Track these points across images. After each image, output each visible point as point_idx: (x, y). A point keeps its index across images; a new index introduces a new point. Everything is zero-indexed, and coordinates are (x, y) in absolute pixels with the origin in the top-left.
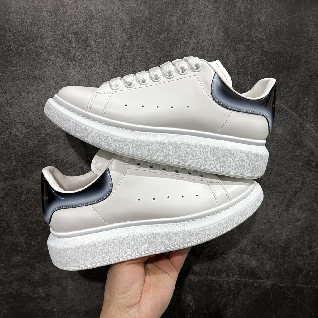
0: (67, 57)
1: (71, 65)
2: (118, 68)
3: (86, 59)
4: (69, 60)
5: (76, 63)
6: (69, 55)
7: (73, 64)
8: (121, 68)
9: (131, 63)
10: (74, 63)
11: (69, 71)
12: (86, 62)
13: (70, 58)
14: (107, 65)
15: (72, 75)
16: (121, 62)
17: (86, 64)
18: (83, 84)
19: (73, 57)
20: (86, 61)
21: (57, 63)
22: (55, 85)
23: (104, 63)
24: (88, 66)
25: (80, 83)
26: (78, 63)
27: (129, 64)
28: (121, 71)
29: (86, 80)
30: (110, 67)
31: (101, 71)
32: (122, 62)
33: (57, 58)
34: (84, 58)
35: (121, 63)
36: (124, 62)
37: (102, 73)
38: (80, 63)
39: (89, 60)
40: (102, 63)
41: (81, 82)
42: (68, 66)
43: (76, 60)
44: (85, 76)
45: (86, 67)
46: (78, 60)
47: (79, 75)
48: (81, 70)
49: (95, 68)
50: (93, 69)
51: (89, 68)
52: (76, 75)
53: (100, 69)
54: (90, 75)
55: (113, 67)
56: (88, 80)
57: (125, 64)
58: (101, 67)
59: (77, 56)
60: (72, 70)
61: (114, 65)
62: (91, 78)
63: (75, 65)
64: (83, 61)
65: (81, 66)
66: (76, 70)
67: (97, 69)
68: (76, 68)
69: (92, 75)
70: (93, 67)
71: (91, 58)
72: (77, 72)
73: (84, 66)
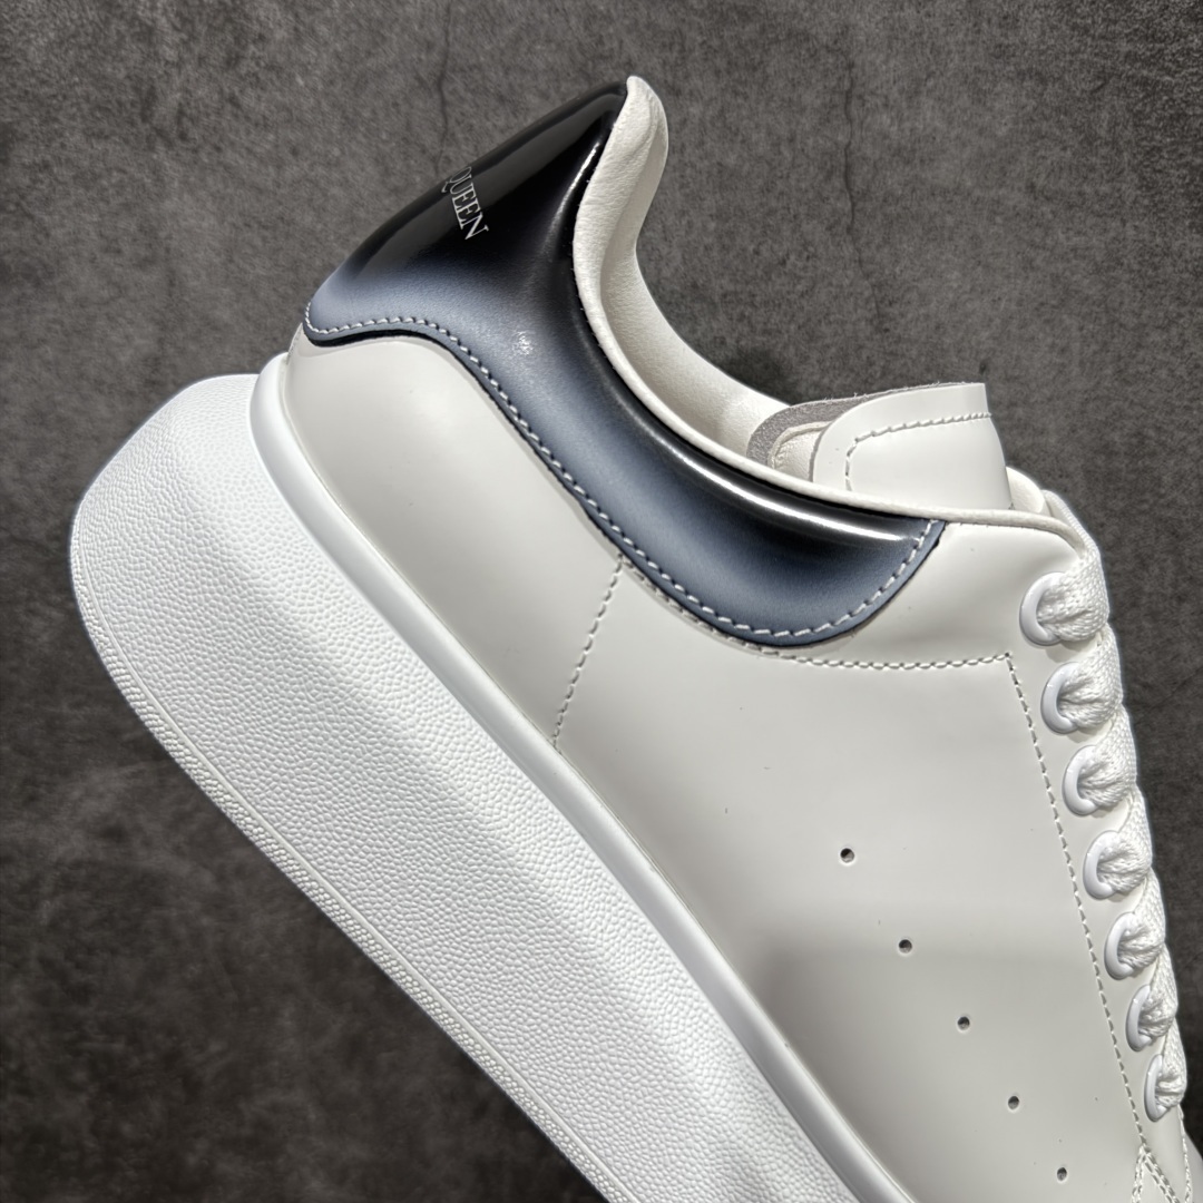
0: (144, 128)
1: (171, 168)
2: (430, 139)
3: (248, 118)
4: (159, 139)
5: (195, 151)
6: (152, 115)
7: (183, 164)
8: (446, 136)
9: (501, 99)
10: (187, 156)
11: (169, 205)
12: (252, 137)
13: (160, 132)
14: (365, 136)
15: (183, 224)
16: (444, 103)
17: (249, 151)
18: (248, 267)
19: (179, 122)
20: (248, 133)
21: (97, 171)
22: (105, 294)
23: (349, 124)
24: (261, 161)
25: (232, 267)
26: (208, 148)
27: (493, 102)
28: (450, 152)
29: (264, 239)
30: (384, 142)
31: (336, 175)
32: (449, 97)
33: (94, 141)
34: (236, 116)
35: (448, 109)
36: (462, 100)
37: (345, 184)
38: (218, 149)
39: (264, 125)
40: (335, 128)
41: (236, 258)
42: (159, 180)
43: (195, 133)
44: (254, 218)
45: (254, 164)
46: (207, 134)
47: (223, 222)
48: (226, 187)
49: (306, 165)
50: (291, 172)
51: (271, 170)
52: (205, 224)
53: (329, 164)
54: (280, 208)
55: (402, 143)
56: (275, 238)
57: (466, 107)
58: (336, 152)
59: (199, 112)
60: (179, 198)
61: (408, 126)
62: (289, 225)
63: (195, 163)
64: (232, 137)
65: (227, 168)
66: (202, 194)
67: (312, 166)
68: (202, 180)
69: (293, 210)
70: (290, 157)
71: (272, 108)
72: (209, 205)
73: (241, 162)
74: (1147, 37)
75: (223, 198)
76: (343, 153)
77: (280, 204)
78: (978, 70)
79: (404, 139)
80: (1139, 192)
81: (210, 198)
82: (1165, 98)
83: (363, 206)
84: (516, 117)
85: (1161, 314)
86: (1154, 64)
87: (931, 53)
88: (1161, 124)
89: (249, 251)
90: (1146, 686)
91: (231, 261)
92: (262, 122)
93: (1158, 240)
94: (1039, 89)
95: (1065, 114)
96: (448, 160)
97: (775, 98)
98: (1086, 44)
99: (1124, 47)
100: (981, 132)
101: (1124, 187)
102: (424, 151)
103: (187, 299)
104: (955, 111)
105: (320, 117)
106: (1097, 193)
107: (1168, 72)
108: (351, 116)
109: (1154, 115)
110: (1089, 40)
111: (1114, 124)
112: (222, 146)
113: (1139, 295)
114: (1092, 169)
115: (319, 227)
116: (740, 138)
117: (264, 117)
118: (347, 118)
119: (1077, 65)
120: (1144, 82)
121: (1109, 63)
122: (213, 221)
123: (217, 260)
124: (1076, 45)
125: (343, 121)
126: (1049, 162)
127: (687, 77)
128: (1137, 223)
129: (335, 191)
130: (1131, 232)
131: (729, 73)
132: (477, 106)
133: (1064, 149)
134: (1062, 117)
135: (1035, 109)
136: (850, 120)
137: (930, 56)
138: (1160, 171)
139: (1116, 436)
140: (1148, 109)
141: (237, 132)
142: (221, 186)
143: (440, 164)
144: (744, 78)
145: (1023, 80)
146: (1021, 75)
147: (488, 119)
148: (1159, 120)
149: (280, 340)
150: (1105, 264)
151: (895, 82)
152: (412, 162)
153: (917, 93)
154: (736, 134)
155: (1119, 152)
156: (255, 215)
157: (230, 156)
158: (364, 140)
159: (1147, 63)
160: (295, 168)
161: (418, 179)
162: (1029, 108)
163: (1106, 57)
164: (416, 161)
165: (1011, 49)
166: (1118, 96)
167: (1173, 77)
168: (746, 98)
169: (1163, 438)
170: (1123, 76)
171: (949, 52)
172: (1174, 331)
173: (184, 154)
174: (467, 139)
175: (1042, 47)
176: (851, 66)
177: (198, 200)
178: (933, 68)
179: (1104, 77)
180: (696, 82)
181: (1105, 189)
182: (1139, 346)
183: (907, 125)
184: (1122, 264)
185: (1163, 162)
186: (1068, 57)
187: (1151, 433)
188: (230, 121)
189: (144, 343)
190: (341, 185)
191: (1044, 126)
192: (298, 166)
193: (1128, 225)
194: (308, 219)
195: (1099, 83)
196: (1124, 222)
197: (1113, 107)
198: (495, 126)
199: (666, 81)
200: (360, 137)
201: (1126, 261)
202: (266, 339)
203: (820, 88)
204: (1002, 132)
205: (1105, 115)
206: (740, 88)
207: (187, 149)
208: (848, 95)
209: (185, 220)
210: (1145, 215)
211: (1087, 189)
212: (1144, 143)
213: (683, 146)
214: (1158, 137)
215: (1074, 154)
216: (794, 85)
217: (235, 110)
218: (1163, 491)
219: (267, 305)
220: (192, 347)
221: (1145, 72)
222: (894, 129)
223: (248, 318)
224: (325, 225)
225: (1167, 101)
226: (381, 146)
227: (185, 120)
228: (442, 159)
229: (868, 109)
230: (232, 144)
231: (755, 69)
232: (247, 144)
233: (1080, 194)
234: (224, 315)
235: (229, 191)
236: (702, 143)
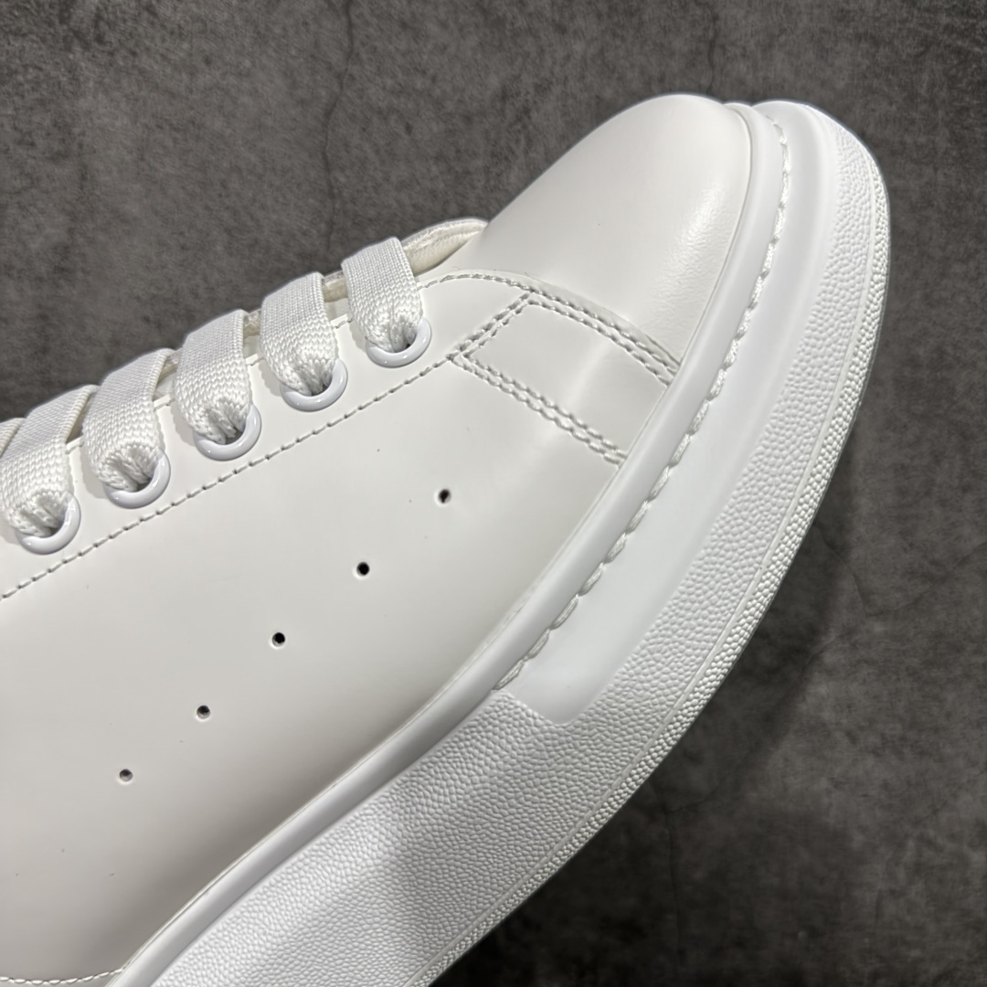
0: (62, 29)
1: (88, 70)
2: (336, 57)
3: (163, 26)
4: (76, 41)
5: (111, 54)
6: (69, 17)
7: (99, 65)
8: (351, 55)
9: (404, 25)
10: (104, 59)
11: (83, 104)
12: (167, 44)
13: (77, 34)
14: (275, 51)
15: (97, 122)
16: (351, 25)
17: (164, 57)
18: (158, 166)
19: (96, 26)
20: (163, 40)
21: (13, 66)
22: (17, 184)
23: (261, 38)
24: (175, 67)
25: (143, 165)
26: (124, 52)
27: (396, 28)
28: (355, 70)
29: (175, 141)
30: (293, 57)
31: (246, 85)
32: (355, 20)
33: (11, 37)
34: (152, 24)
35: (354, 32)
36: (367, 23)
37: (255, 94)
38: (134, 54)
39: (179, 34)
40: (247, 42)
41: (147, 157)
42: (74, 79)
43: (111, 37)
44: (166, 120)
45: (169, 70)
46: (123, 38)
47: (136, 122)
48: (140, 90)
49: (217, 74)
50: (204, 79)
51: (184, 76)
52: (118, 124)
53: (240, 74)
54: (192, 113)
55: (310, 59)
56: (186, 140)
57: (371, 30)
58: (247, 63)
59: (117, 17)
60: (94, 97)
61: (316, 45)
62: (199, 128)
63: (111, 65)
64: (147, 43)
65: (142, 72)
66: (117, 94)
67: (224, 75)
68: (118, 82)
69: (204, 115)
70: (203, 66)
71: (188, 18)
72: (123, 105)
73: (156, 67)
74: (962, 13)
75: (137, 100)
76: (254, 64)
77: (192, 108)
78: (823, 31)
79: (312, 56)
80: (949, 145)
81: (125, 99)
82: (974, 66)
83: (270, 114)
84: (417, 43)
85: (962, 249)
86: (967, 36)
87: (784, 12)
88: (970, 88)
89: (161, 151)
90: (934, 563)
91: (142, 159)
92: (177, 31)
93: (963, 186)
94: (873, 51)
95: (893, 74)
96: (352, 77)
97: (649, 42)
98: (913, 16)
99: (944, 19)
100: (823, 84)
101: (937, 139)
102: (330, 68)
103: (98, 193)
104: (802, 65)
105: (233, 30)
106: (915, 143)
107: (978, 43)
108: (263, 31)
109: (965, 80)
110: (916, 12)
111: (932, 85)
112: (138, 50)
113: (945, 232)
114: (913, 122)
115: (229, 131)
116: (616, 75)
117: (180, 27)
118: (259, 33)
119: (905, 32)
120: (959, 51)
121: (931, 32)
122: (126, 120)
123: (128, 158)
124: (905, 15)
125: (255, 35)
126: (877, 114)
127: (572, 17)
128: (946, 171)
129: (245, 99)
130: (941, 178)
131: (609, 17)
132: (382, 30)
133: (891, 104)
134: (890, 76)
135: (868, 68)
136: (712, 66)
137: (784, 16)
138: (967, 128)
139: (921, 351)
140: (960, 74)
141: (153, 38)
142: (135, 88)
143: (345, 81)
144: (622, 22)
145: (860, 41)
146: (859, 37)
147: (391, 43)
148: (970, 83)
149: (187, 234)
150: (919, 205)
151: (752, 36)
152: (319, 78)
153: (770, 46)
154: (613, 72)
155: (936, 110)
156: (167, 117)
157: (145, 62)
158: (273, 54)
159: (962, 35)
160: (208, 76)
161: (324, 93)
162: (864, 67)
163: (928, 27)
164: (322, 77)
165: (851, 15)
166: (937, 61)
167: (982, 48)
168: (623, 39)
169: (958, 355)
170: (942, 45)
171: (800, 13)
172: (972, 264)
173: (99, 56)
174: (371, 60)
175: (878, 15)
176: (715, 18)
177: (112, 100)
178: (785, 25)
179: (926, 44)
180: (580, 22)
181: (922, 140)
182: (943, 275)
183: (761, 74)
184: (932, 206)
185: (970, 121)
186: (898, 25)
187: (949, 349)
188: (145, 28)
189: (55, 231)
190: (251, 95)
191: (875, 83)
192: (210, 74)
193: (939, 172)
194: (218, 124)
195: (922, 49)
196: (936, 170)
197: (932, 71)
198: (397, 49)
199: (554, 20)
200: (271, 52)
201: (936, 203)
202: (173, 233)
203: (688, 36)
204: (840, 85)
205: (926, 77)
206: (619, 31)
207: (103, 51)
208: (712, 45)
209: (99, 118)
210: (953, 165)
211: (908, 139)
212: (956, 104)
213: (566, 78)
214: (967, 99)
215: (898, 109)
216: (665, 32)
217: (151, 18)
218: (955, 399)
219: (175, 202)
220: (101, 237)
221: (959, 43)
222: (750, 76)
223: (156, 213)
224: (234, 130)
225: (975, 69)
226: (290, 60)
227: (102, 24)
228: (347, 77)
229: (728, 58)
230: (148, 49)
231: (632, 15)
232: (161, 51)
233: (903, 143)
234: (133, 209)
235: (142, 93)
236: (583, 77)
